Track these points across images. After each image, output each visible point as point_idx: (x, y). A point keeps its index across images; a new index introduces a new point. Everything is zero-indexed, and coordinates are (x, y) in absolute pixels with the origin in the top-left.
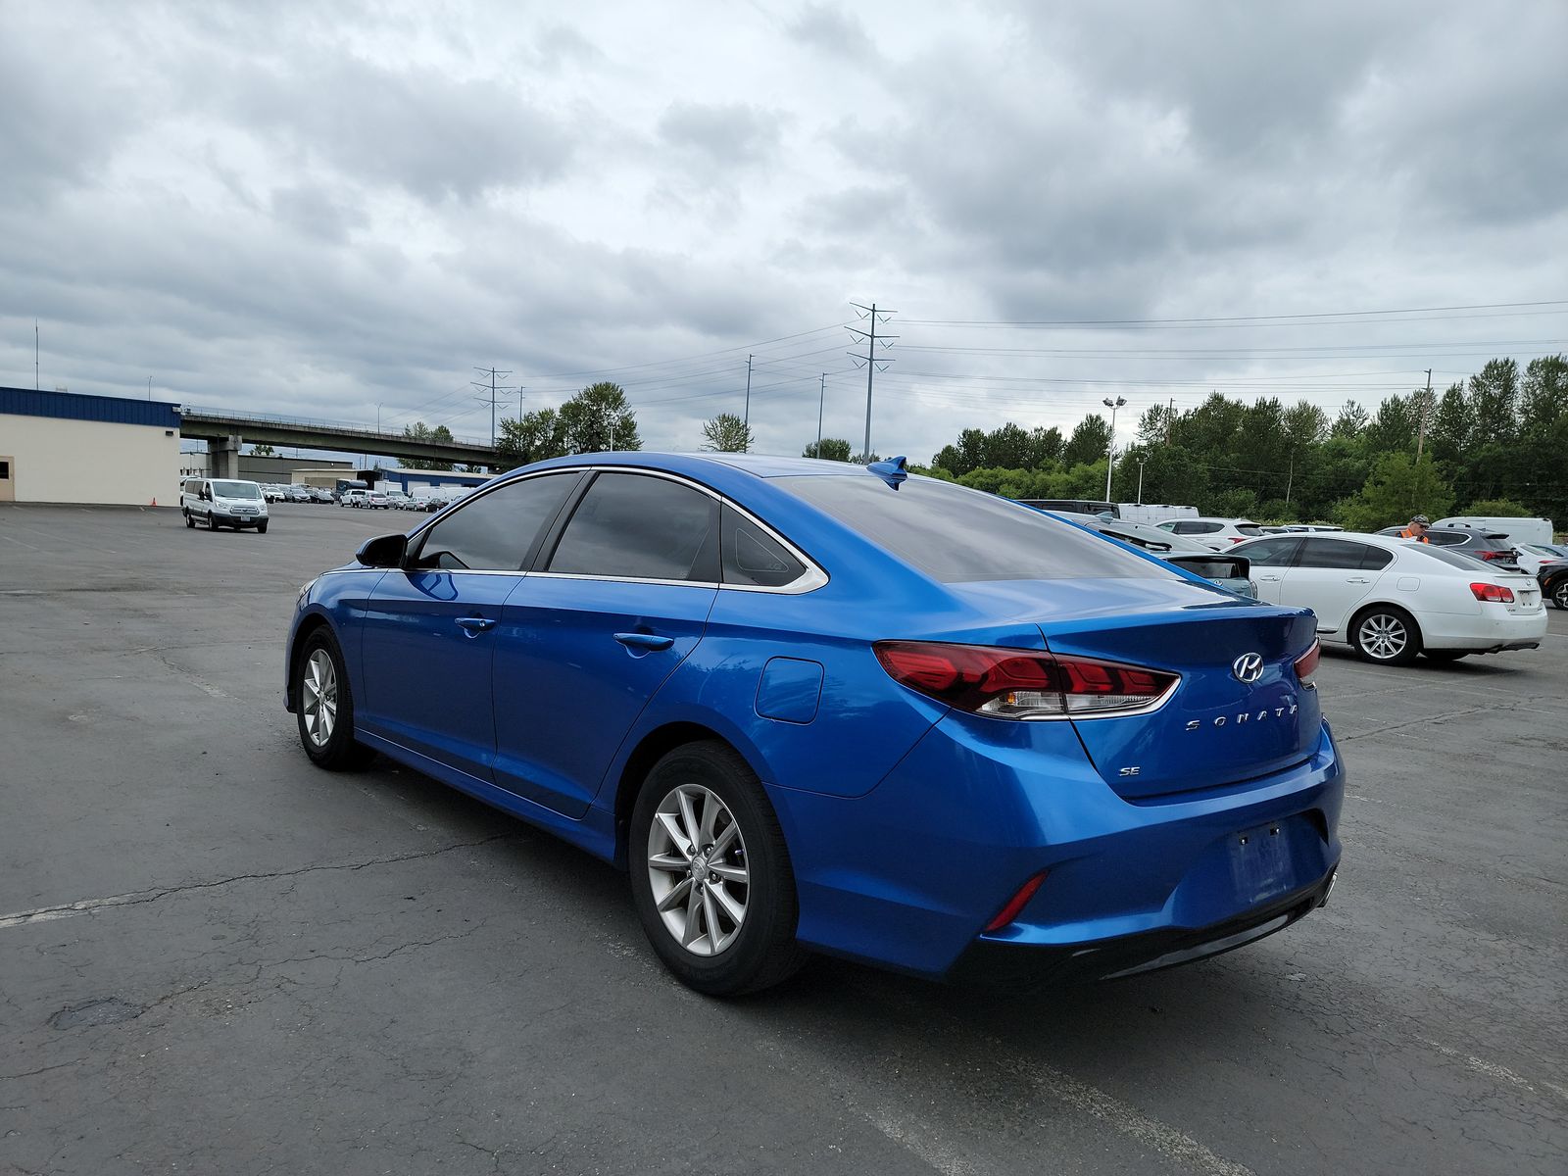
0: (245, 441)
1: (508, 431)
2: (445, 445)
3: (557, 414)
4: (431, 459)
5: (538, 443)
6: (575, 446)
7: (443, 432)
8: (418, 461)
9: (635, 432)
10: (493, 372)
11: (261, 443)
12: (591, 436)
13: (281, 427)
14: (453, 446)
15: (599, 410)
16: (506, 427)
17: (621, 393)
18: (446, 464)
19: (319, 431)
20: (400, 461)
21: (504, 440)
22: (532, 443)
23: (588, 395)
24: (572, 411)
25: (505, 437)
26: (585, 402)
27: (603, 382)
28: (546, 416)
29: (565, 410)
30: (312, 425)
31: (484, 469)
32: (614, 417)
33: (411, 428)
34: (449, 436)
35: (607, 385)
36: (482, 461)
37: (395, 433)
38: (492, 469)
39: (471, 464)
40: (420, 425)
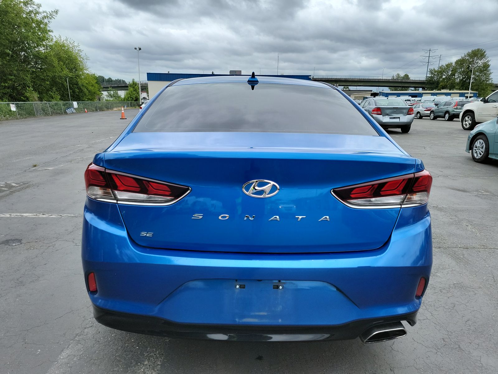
0: (339, 86)
1: (432, 73)
2: (406, 81)
3: (454, 64)
4: (400, 87)
5: (444, 77)
6: (460, 77)
7: (407, 76)
8: (396, 88)
9: (489, 68)
10: (430, 50)
11: (345, 86)
12: (468, 72)
13: (350, 80)
14: (409, 81)
15: (473, 61)
16: (431, 72)
17: (485, 52)
18: (406, 88)
19: (362, 80)
20: (390, 89)
21: (429, 77)
22: (441, 77)
23: (469, 55)
24: (460, 63)
25: (430, 76)
26: (467, 58)
27: (476, 48)
28: (449, 66)
29: (457, 62)
30: (360, 78)
31: (421, 89)
32: (480, 63)
33: (395, 76)
34: (408, 78)
35: (478, 50)
36: (420, 86)
37: (388, 78)
38: (424, 89)
39: (415, 87)
40: (398, 74)
